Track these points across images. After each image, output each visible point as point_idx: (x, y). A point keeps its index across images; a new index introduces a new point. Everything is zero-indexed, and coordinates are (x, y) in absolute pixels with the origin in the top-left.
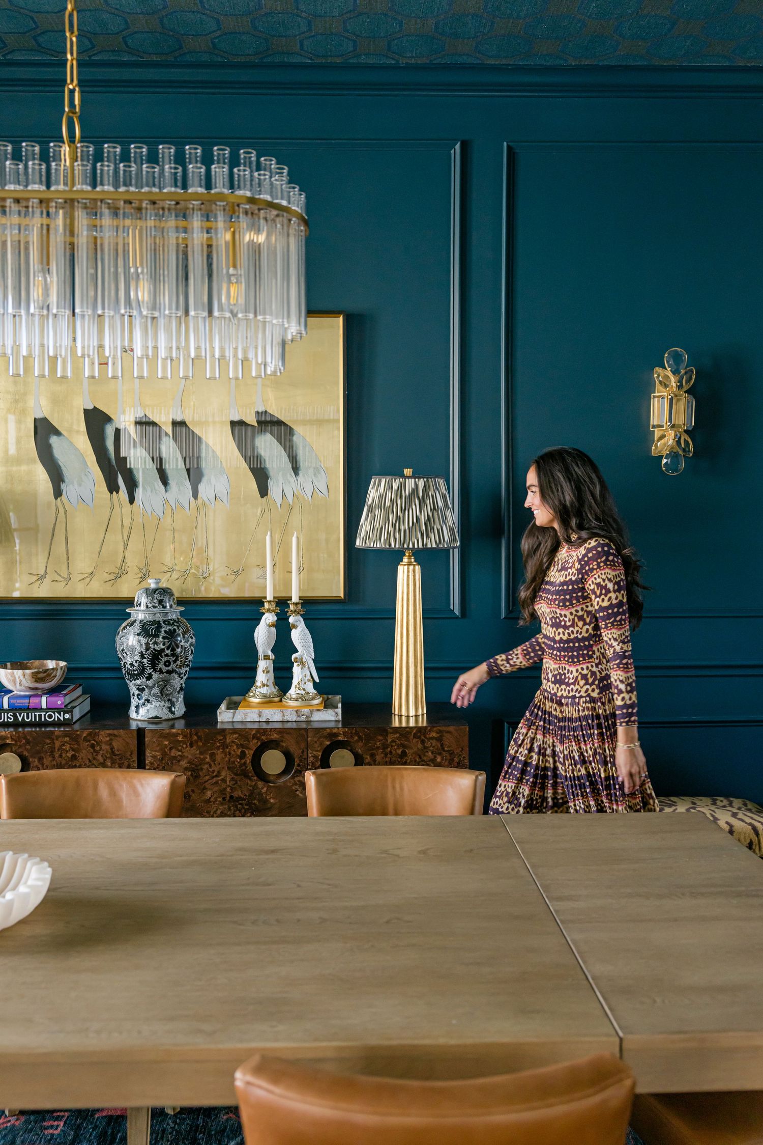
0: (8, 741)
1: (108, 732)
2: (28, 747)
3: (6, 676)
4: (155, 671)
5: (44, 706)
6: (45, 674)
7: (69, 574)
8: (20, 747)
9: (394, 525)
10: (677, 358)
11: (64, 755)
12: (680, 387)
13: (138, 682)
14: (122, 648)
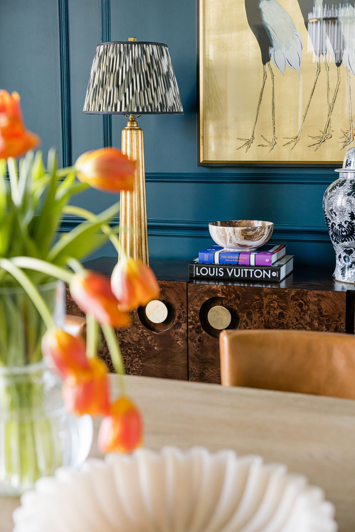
0: (219, 295)
1: (316, 292)
2: (238, 301)
3: (217, 231)
5: (252, 263)
6: (254, 232)
7: (275, 138)
8: (230, 301)
11: (272, 312)
13: (346, 244)
14: (331, 208)
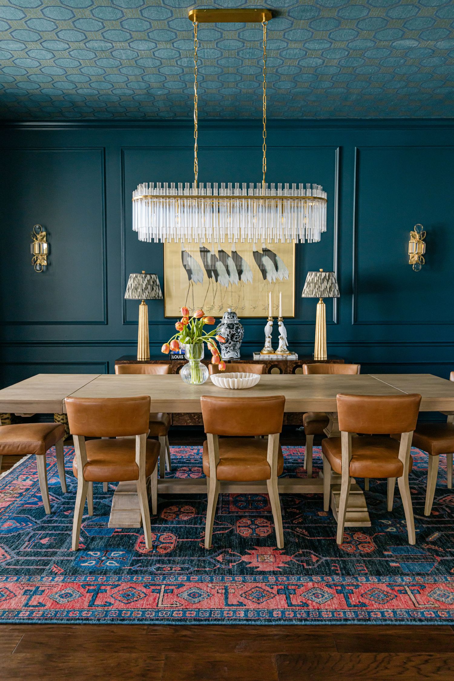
4: (232, 341)
7: (194, 308)
9: (318, 289)
10: (419, 228)
12: (420, 239)
13: (226, 345)
